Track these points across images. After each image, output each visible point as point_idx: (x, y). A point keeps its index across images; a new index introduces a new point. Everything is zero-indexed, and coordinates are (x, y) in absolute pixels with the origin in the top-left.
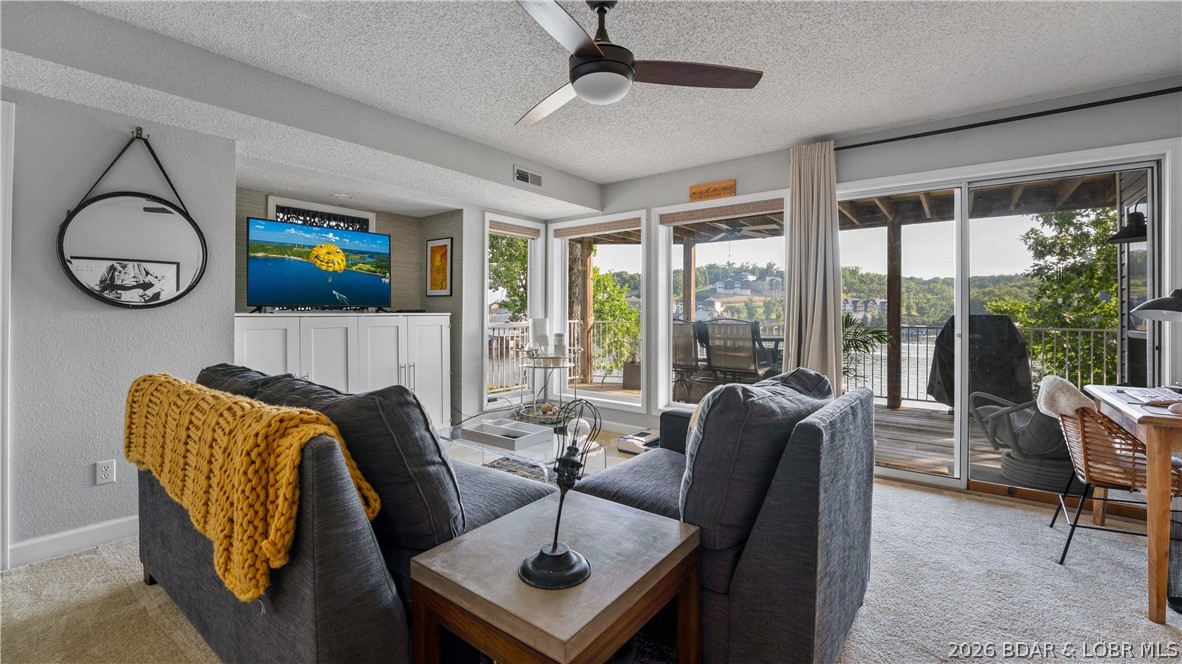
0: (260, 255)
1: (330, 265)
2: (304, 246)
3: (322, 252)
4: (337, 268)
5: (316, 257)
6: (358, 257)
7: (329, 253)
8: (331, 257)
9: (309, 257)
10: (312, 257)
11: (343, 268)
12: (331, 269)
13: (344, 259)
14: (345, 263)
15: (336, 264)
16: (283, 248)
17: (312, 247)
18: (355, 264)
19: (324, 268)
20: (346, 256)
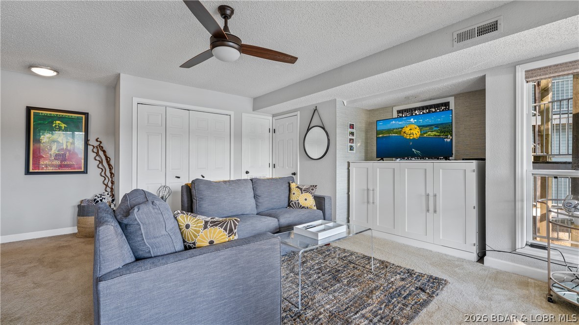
0: (381, 136)
1: (411, 135)
2: (399, 128)
3: (407, 130)
4: (415, 136)
5: (404, 132)
6: (428, 128)
7: (411, 129)
8: (412, 131)
9: (400, 133)
10: (402, 133)
11: (418, 136)
12: (412, 138)
13: (419, 131)
14: (420, 133)
15: (415, 134)
16: (390, 131)
17: (402, 128)
18: (426, 133)
19: (408, 138)
20: (421, 130)
